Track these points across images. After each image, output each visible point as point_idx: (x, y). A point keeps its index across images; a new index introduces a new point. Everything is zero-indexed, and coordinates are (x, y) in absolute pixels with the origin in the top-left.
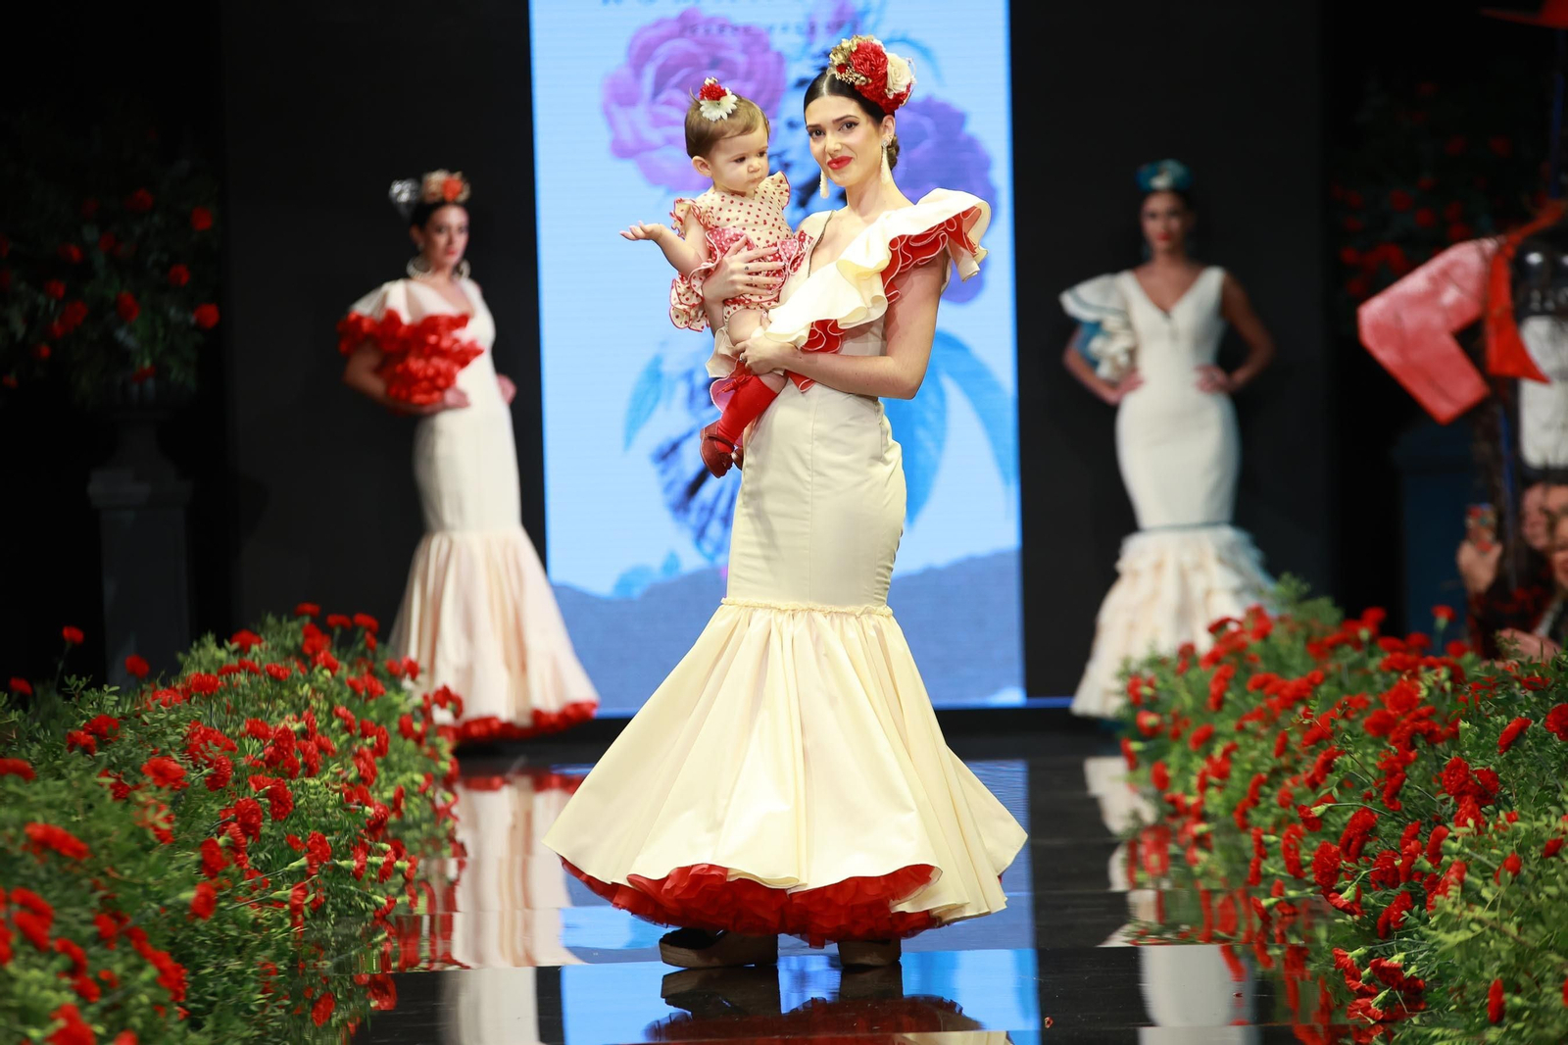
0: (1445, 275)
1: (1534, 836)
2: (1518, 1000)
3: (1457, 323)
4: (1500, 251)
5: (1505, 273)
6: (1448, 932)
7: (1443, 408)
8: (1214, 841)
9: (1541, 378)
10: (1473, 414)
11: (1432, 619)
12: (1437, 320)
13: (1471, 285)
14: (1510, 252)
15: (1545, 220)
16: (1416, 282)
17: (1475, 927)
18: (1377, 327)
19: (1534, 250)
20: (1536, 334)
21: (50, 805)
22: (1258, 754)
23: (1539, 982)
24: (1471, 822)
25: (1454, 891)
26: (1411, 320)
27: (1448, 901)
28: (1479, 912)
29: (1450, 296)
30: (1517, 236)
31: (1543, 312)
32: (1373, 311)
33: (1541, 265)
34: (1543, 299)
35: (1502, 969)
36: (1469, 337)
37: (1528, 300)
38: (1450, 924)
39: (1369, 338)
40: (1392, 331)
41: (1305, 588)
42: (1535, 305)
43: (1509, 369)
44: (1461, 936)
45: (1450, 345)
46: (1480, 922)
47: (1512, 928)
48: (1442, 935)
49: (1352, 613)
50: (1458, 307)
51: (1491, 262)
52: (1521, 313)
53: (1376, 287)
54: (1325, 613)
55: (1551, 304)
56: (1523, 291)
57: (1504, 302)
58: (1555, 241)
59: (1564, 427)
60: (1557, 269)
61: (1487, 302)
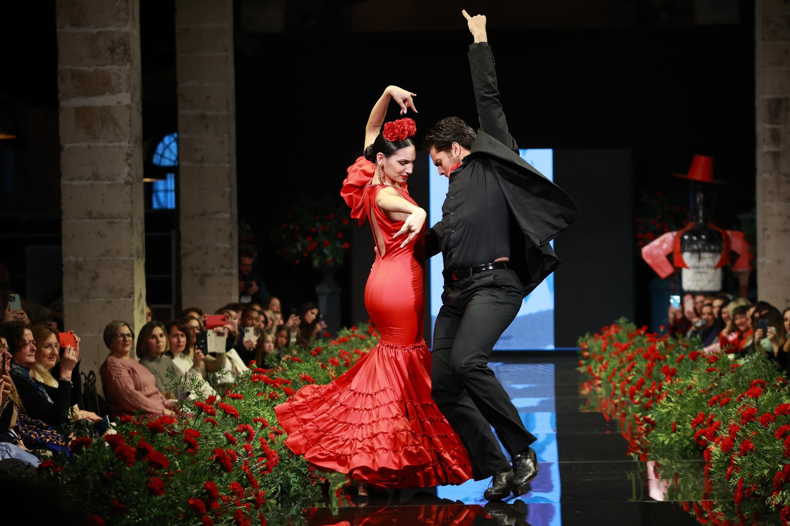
0: (664, 241)
1: (685, 385)
2: (680, 427)
3: (667, 253)
4: (677, 235)
5: (679, 241)
6: (663, 409)
7: (663, 275)
8: (603, 385)
9: (688, 268)
10: (670, 277)
11: (659, 329)
12: (661, 252)
13: (670, 243)
14: (680, 235)
15: (689, 227)
16: (656, 242)
17: (670, 408)
18: (647, 254)
19: (686, 235)
20: (687, 257)
21: (306, 369)
22: (614, 363)
23: (685, 422)
24: (669, 381)
25: (665, 399)
26: (655, 252)
27: (663, 401)
28: (671, 404)
29: (665, 246)
30: (682, 231)
31: (688, 251)
32: (645, 250)
33: (687, 240)
34: (688, 248)
35: (676, 419)
36: (670, 257)
37: (684, 248)
38: (663, 407)
39: (644, 256)
40: (650, 255)
41: (627, 320)
42: (686, 248)
43: (680, 265)
44: (666, 410)
45: (664, 259)
46: (671, 407)
47: (679, 408)
48: (661, 410)
49: (639, 327)
50: (667, 249)
51: (675, 238)
52: (682, 251)
53: (646, 243)
54: (632, 327)
55: (690, 249)
56: (682, 245)
57: (678, 248)
58: (691, 233)
59: (694, 280)
60: (691, 240)
61: (674, 248)
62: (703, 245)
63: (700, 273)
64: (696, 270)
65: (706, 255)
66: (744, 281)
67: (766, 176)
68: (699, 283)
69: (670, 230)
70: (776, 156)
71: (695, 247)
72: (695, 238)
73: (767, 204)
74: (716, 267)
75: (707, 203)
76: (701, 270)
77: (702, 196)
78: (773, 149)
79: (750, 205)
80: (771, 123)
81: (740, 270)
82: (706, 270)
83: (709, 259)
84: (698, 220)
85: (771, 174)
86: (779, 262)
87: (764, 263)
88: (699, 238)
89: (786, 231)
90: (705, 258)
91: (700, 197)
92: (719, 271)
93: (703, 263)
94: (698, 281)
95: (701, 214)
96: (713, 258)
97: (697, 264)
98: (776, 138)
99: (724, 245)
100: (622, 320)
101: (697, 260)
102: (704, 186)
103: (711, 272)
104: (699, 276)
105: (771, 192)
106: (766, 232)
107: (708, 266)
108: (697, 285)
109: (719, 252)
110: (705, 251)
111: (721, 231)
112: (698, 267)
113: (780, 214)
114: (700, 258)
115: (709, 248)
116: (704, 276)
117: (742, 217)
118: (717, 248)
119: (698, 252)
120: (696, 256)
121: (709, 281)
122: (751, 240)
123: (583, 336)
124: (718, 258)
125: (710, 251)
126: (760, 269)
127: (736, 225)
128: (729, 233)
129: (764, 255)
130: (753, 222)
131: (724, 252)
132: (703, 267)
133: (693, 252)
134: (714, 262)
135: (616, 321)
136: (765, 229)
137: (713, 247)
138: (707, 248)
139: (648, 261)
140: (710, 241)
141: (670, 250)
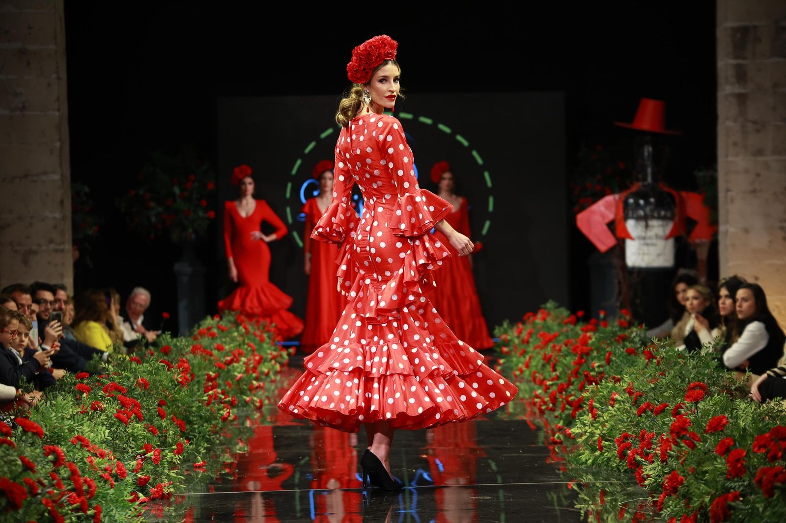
4: (620, 198)
5: (621, 205)
7: (602, 247)
10: (612, 250)
11: (599, 315)
14: (623, 199)
15: (634, 189)
19: (630, 198)
20: (631, 225)
30: (624, 194)
31: (632, 218)
34: (633, 214)
41: (557, 305)
43: (623, 235)
49: (573, 310)
52: (626, 218)
53: (582, 209)
54: (565, 313)
55: (635, 216)
56: (627, 211)
57: (621, 214)
58: (637, 195)
59: (639, 254)
60: (637, 204)
61: (616, 215)
62: (652, 211)
63: (647, 245)
64: (642, 242)
65: (654, 223)
66: (703, 254)
67: (730, 123)
69: (612, 192)
70: (741, 99)
71: (641, 213)
72: (642, 202)
73: (730, 158)
74: (667, 238)
75: (656, 158)
76: (649, 241)
77: (651, 149)
78: (737, 89)
79: (711, 160)
80: (736, 57)
81: (697, 241)
82: (654, 241)
83: (659, 228)
84: (645, 179)
85: (735, 121)
86: (746, 231)
87: (726, 232)
88: (647, 203)
89: (754, 191)
90: (653, 227)
91: (648, 150)
92: (671, 242)
93: (651, 233)
94: (644, 254)
95: (649, 170)
96: (663, 226)
97: (643, 234)
98: (741, 76)
99: (677, 211)
100: (550, 305)
101: (644, 229)
102: (654, 138)
103: (661, 243)
104: (645, 249)
105: (735, 144)
106: (729, 194)
107: (657, 237)
108: (643, 260)
109: (671, 218)
110: (653, 217)
111: (674, 192)
112: (644, 238)
113: (746, 171)
114: (647, 226)
115: (659, 214)
116: (652, 249)
117: (700, 174)
118: (669, 214)
119: (646, 218)
120: (643, 223)
121: (659, 255)
122: (712, 204)
123: (501, 325)
124: (670, 226)
125: (660, 218)
126: (721, 238)
127: (692, 186)
128: (684, 194)
129: (727, 222)
130: (714, 181)
131: (677, 218)
132: (650, 238)
133: (638, 219)
134: (664, 231)
135: (543, 306)
136: (728, 190)
137: (663, 213)
138: (656, 215)
139: (585, 230)
140: (659, 205)
141: (611, 216)
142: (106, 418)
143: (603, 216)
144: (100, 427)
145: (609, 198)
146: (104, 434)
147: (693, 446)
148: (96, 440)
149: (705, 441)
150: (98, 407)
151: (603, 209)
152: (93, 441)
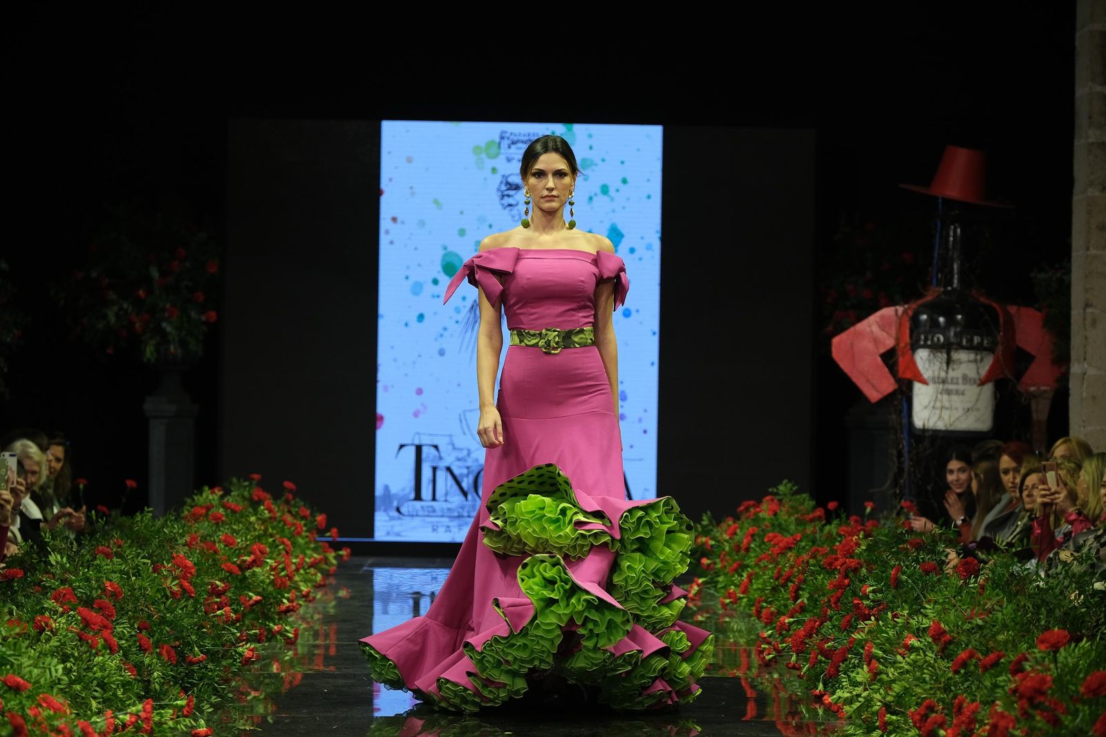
3: (882, 350)
4: (905, 312)
5: (907, 325)
7: (874, 395)
9: (924, 382)
10: (888, 399)
11: (863, 508)
12: (872, 348)
14: (910, 313)
15: (929, 298)
18: (841, 350)
19: (924, 313)
20: (922, 357)
26: (859, 346)
30: (914, 306)
31: (925, 346)
32: (839, 341)
33: (926, 320)
34: (926, 340)
36: (889, 358)
37: (919, 340)
39: (836, 354)
40: (848, 352)
41: (795, 488)
42: (922, 342)
43: (908, 375)
45: (878, 361)
49: (821, 502)
50: (883, 342)
51: (901, 319)
52: (914, 347)
53: (840, 329)
54: (807, 502)
55: (930, 342)
57: (907, 339)
58: (935, 308)
59: (935, 408)
60: (934, 323)
61: (898, 340)
62: (958, 336)
63: (949, 392)
64: (941, 387)
65: (961, 356)
67: (1094, 192)
68: (946, 414)
69: (890, 302)
71: (941, 338)
72: (941, 319)
73: (1093, 252)
74: (982, 383)
75: (968, 247)
76: (951, 387)
77: (959, 232)
79: (1061, 254)
81: (1033, 389)
82: (961, 387)
83: (968, 365)
84: (949, 281)
87: (1083, 376)
88: (951, 321)
90: (959, 362)
91: (954, 233)
93: (956, 373)
95: (956, 268)
96: (976, 362)
97: (943, 374)
99: (1000, 336)
100: (785, 488)
101: (944, 364)
103: (972, 390)
106: (1089, 310)
107: (965, 379)
108: (941, 418)
109: (991, 350)
110: (961, 347)
111: (996, 306)
112: (944, 382)
114: (949, 362)
116: (957, 400)
118: (986, 343)
119: (947, 347)
120: (942, 356)
121: (968, 411)
122: (1060, 327)
124: (988, 361)
125: (970, 348)
126: (1073, 385)
127: (1027, 298)
128: (1012, 309)
129: (1084, 359)
130: (1064, 289)
131: (1000, 348)
132: (954, 381)
133: (935, 348)
134: (978, 371)
135: (772, 490)
136: (1087, 305)
138: (964, 342)
139: (844, 365)
140: (972, 326)
141: (890, 343)
142: (58, 644)
143: (876, 341)
144: (48, 660)
145: (888, 312)
146: (56, 671)
147: (1056, 722)
148: (42, 681)
149: (1075, 714)
150: (47, 625)
151: (875, 329)
152: (37, 682)
